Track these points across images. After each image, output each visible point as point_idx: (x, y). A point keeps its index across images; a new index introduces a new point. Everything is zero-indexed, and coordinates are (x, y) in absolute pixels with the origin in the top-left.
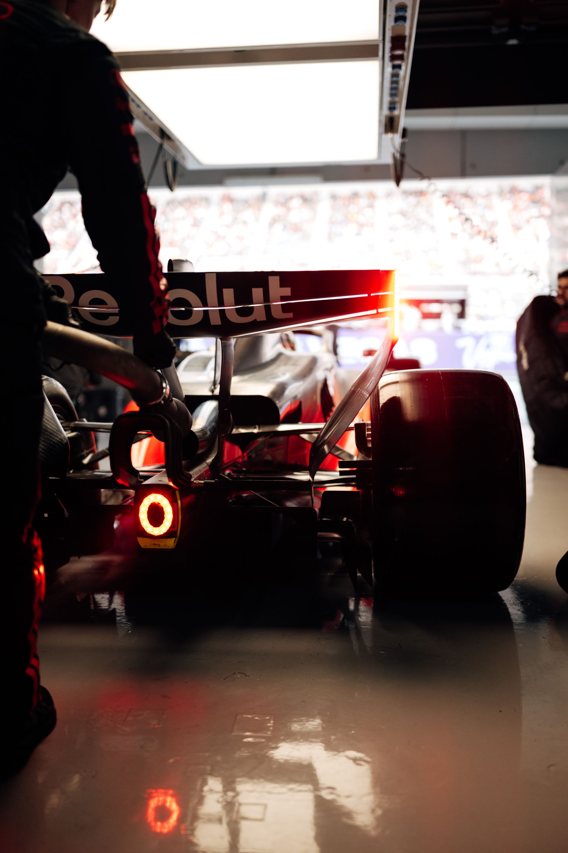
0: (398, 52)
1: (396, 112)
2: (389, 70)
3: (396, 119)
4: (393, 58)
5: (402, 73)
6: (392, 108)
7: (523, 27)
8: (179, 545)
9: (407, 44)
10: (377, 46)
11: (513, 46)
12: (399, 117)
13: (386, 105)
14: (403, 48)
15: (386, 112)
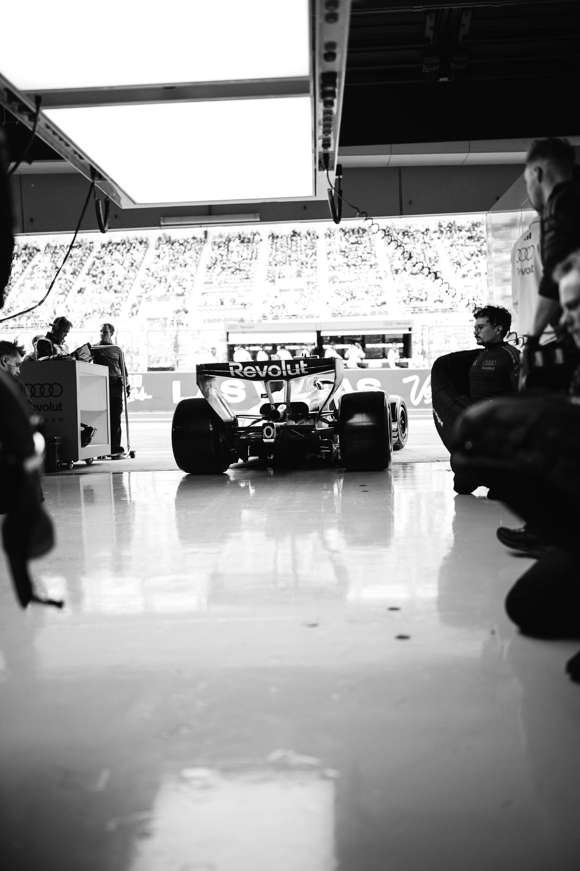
0: (330, 88)
1: (331, 149)
2: (320, 106)
3: (330, 156)
4: (324, 94)
5: (334, 109)
6: (326, 144)
7: (452, 64)
8: (275, 440)
9: (337, 81)
10: (307, 82)
11: (444, 82)
12: (333, 153)
13: (320, 143)
14: (334, 85)
15: (320, 149)
